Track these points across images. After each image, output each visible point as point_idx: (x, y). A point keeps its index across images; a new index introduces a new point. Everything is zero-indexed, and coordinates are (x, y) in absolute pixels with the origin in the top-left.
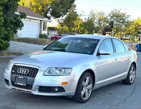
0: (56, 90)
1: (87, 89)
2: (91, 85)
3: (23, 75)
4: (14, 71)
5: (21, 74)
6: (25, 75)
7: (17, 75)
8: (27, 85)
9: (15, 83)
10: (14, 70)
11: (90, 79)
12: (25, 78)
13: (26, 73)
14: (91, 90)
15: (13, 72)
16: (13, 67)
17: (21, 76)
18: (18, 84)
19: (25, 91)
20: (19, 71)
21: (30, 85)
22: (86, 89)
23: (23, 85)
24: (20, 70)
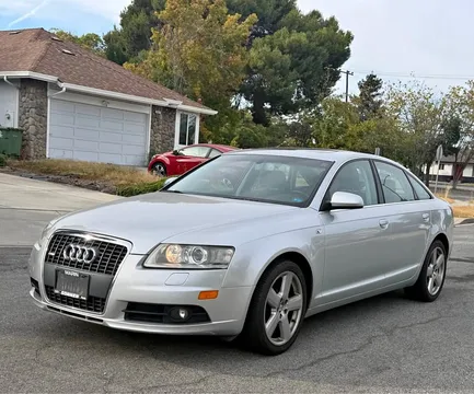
0: (182, 315)
1: (285, 311)
2: (299, 298)
3: (79, 265)
4: (53, 254)
5: (72, 264)
6: (86, 267)
7: (62, 267)
8: (90, 298)
9: (56, 291)
10: (53, 250)
11: (294, 279)
12: (85, 276)
13: (89, 259)
14: (300, 312)
15: (51, 257)
16: (52, 242)
17: (75, 269)
18: (63, 293)
19: (84, 317)
20: (68, 254)
21: (98, 299)
22: (282, 313)
23: (77, 297)
24: (70, 249)
